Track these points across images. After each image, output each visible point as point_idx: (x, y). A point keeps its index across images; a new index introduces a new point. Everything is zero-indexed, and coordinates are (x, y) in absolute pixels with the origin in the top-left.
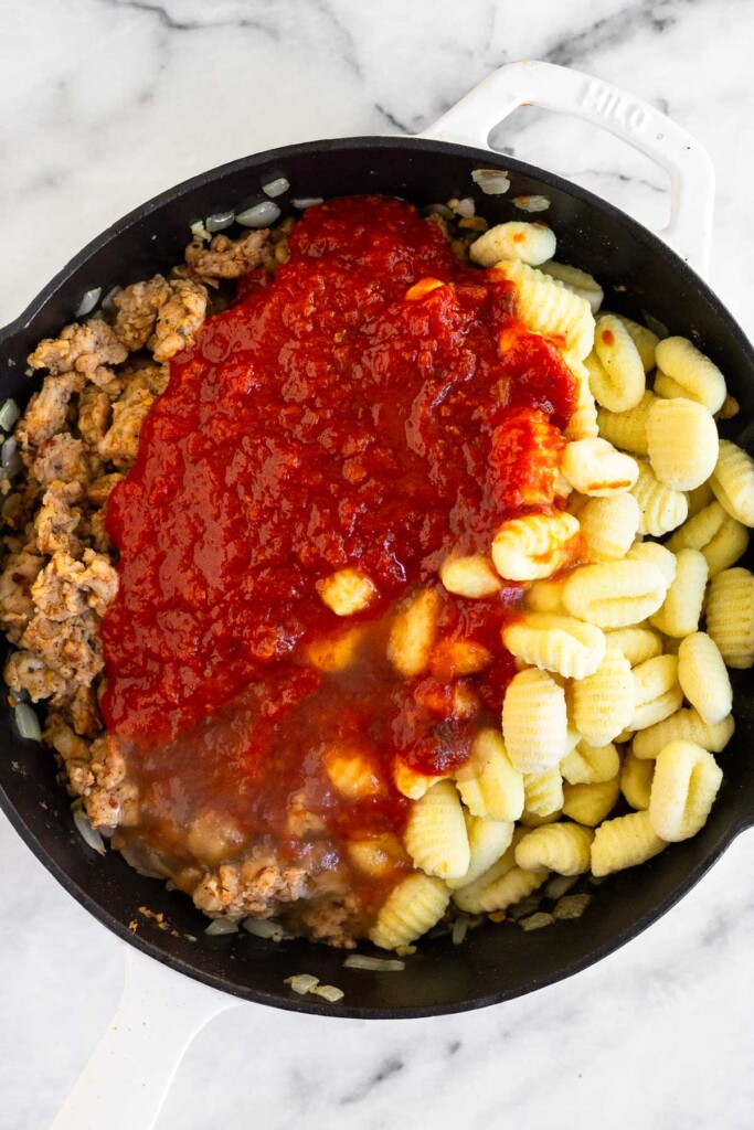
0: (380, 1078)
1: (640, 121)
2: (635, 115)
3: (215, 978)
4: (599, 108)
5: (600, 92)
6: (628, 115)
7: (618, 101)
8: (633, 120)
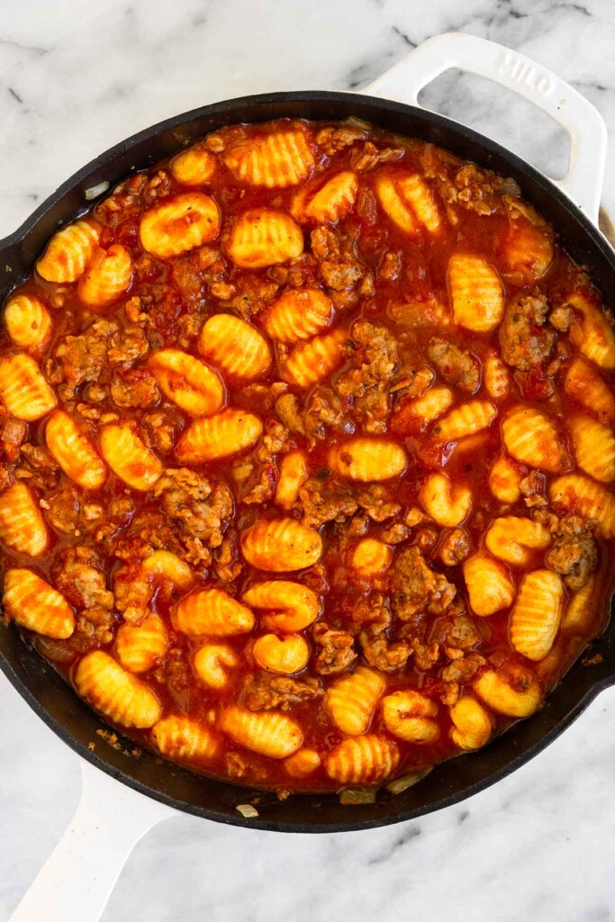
0: (401, 842)
1: (546, 88)
2: (543, 82)
3: (158, 793)
4: (513, 74)
5: (513, 62)
6: (537, 82)
7: (529, 70)
8: (540, 87)
